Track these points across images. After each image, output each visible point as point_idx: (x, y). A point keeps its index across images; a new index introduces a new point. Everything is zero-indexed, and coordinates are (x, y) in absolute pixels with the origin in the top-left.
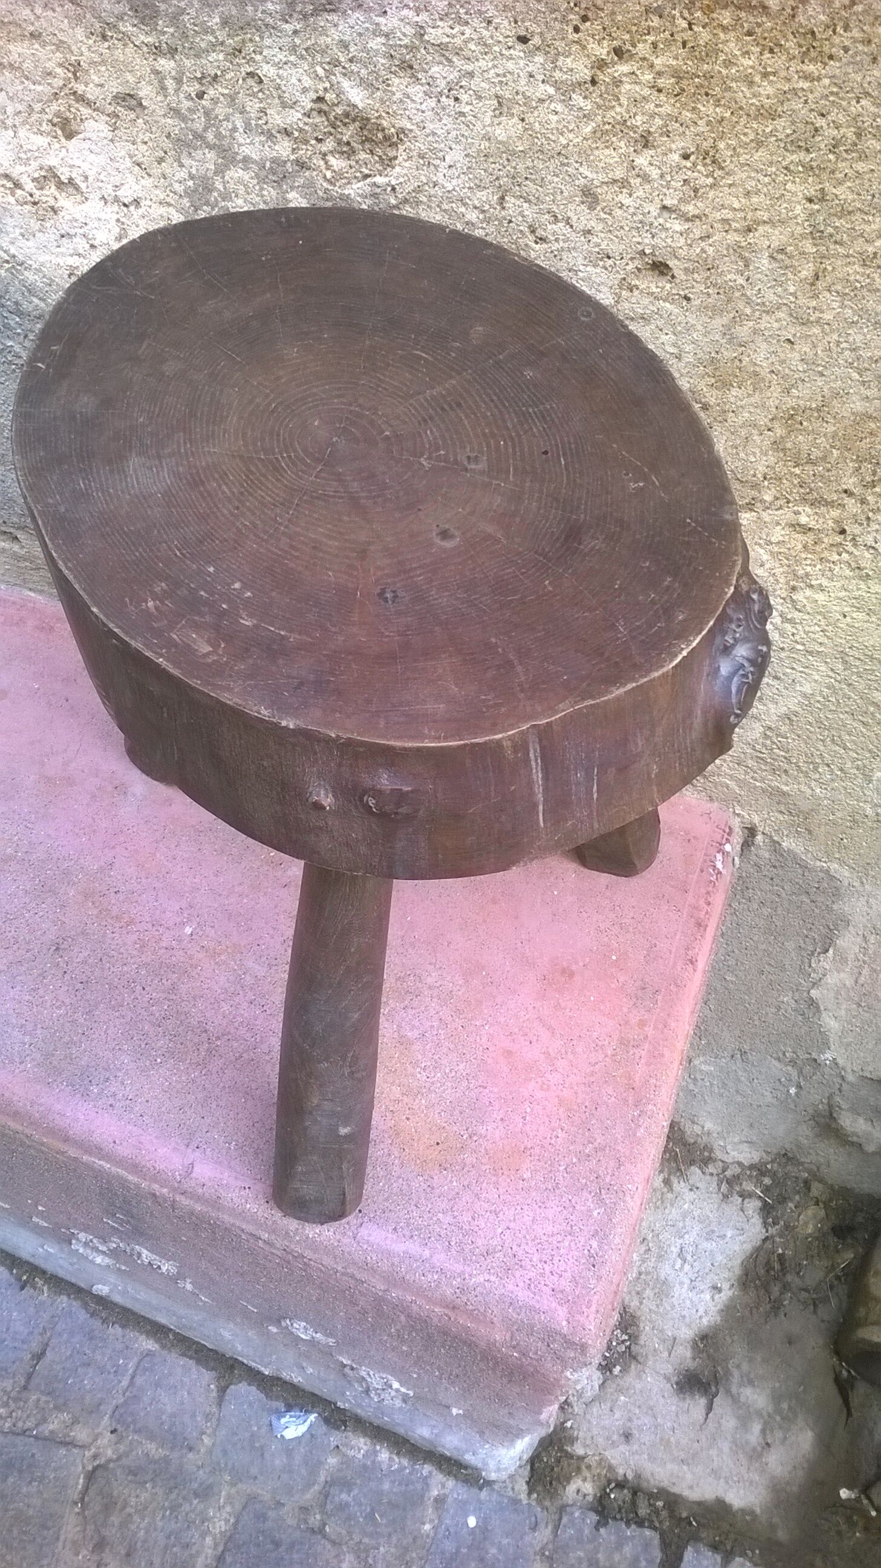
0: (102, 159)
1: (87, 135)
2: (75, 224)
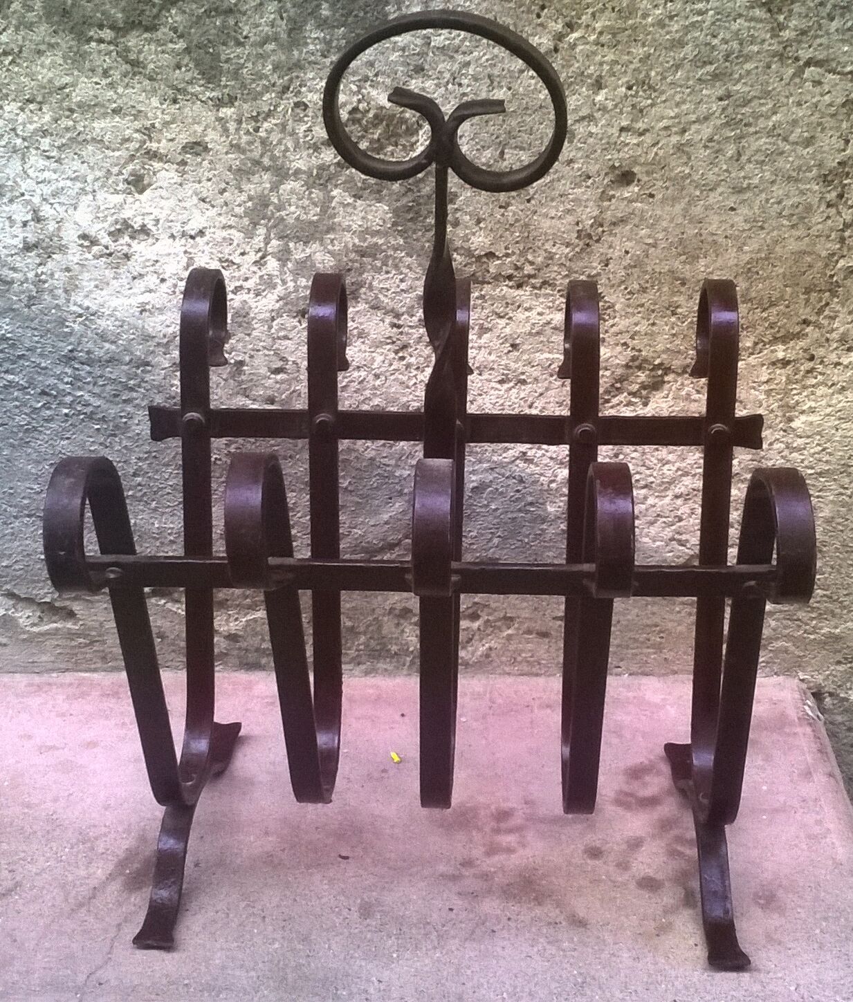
0: (172, 202)
1: (158, 184)
2: (148, 264)
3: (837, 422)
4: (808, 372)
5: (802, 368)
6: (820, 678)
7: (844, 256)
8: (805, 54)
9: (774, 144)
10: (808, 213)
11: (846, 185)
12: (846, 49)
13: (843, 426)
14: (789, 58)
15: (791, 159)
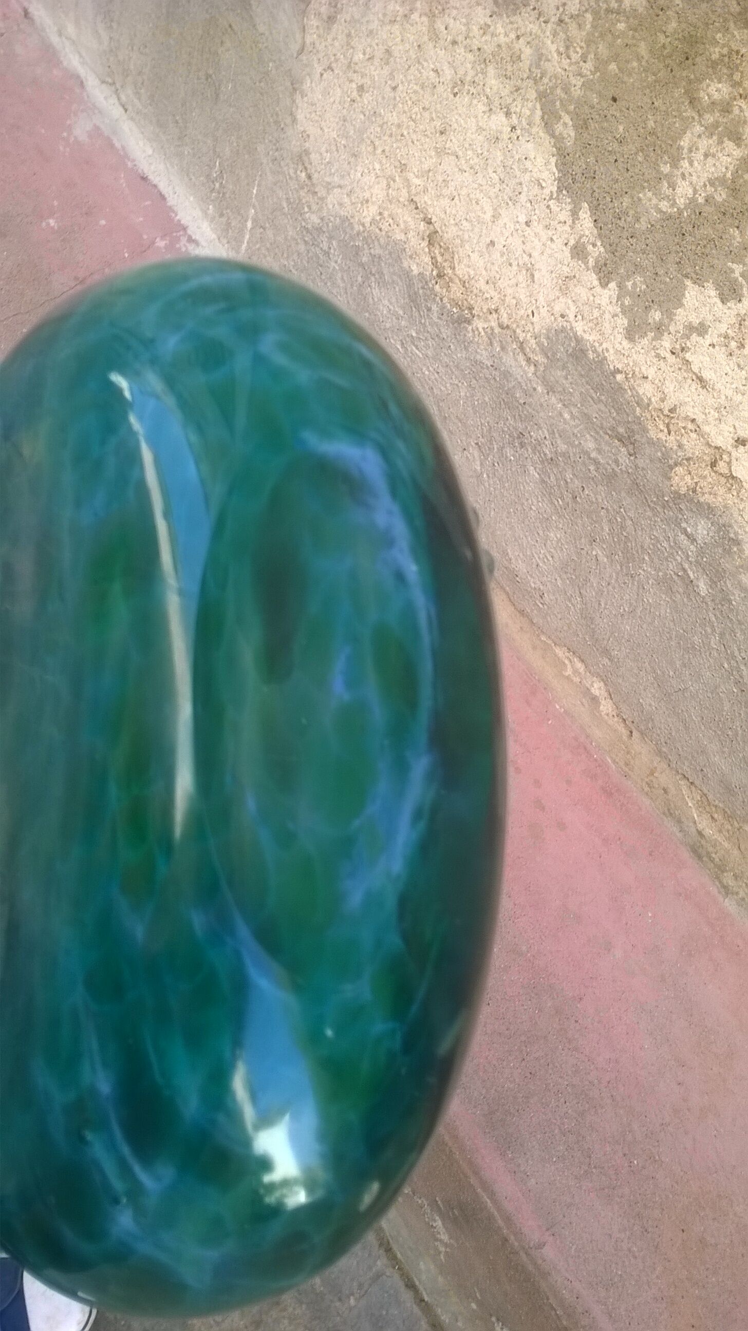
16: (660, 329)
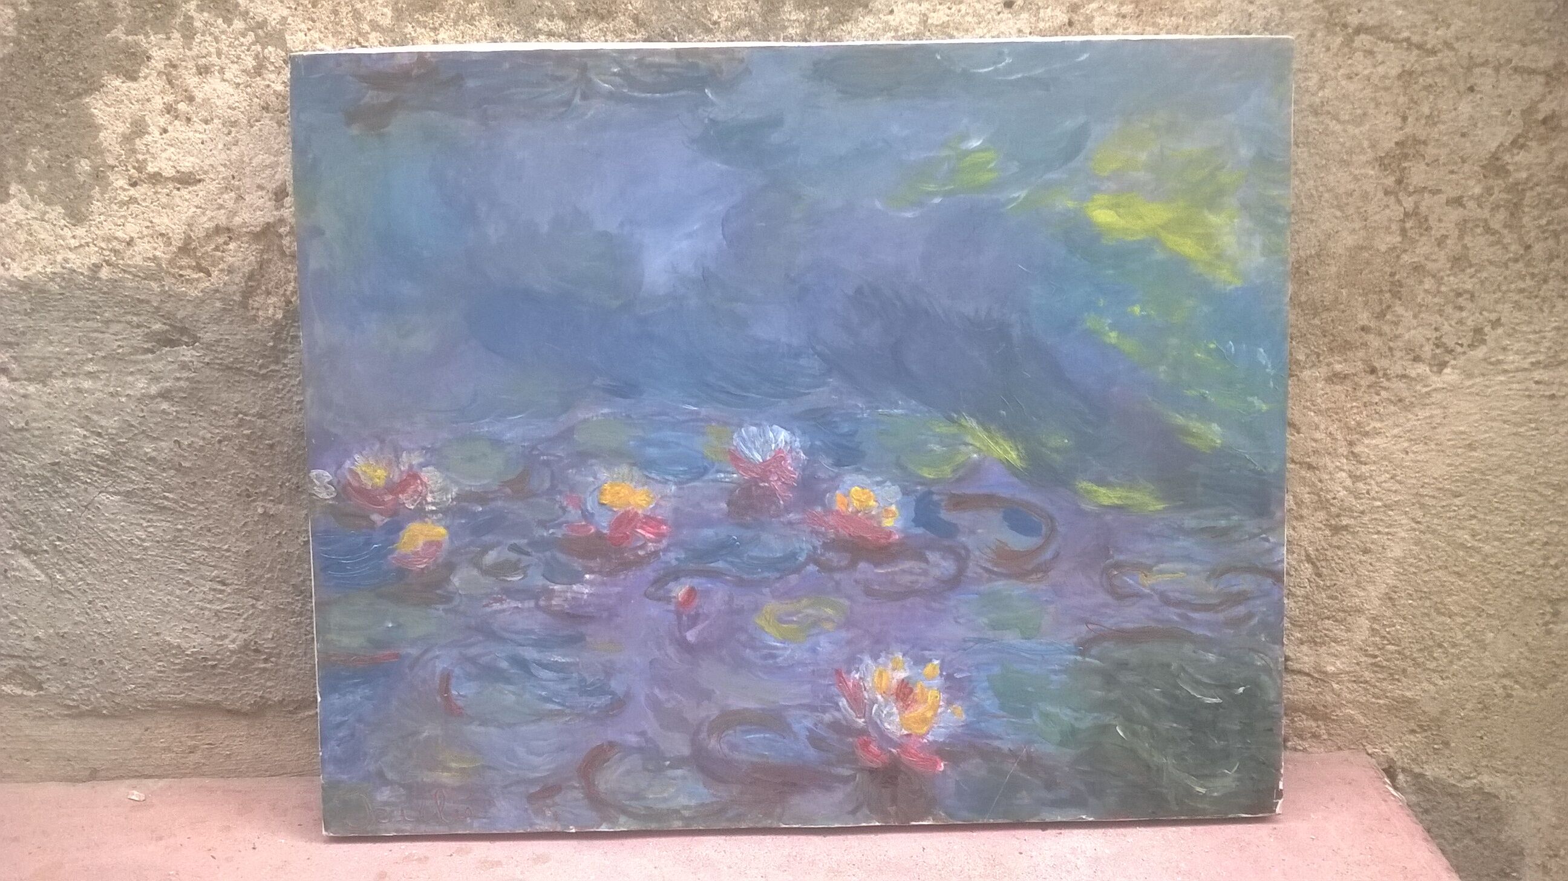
3: (1406, 444)
4: (1369, 387)
5: (1362, 383)
6: (1391, 751)
7: (1405, 251)
8: (1354, 20)
9: (1322, 122)
10: (1363, 201)
11: (1405, 168)
12: (1400, 12)
13: (1414, 448)
14: (1336, 24)
15: (1341, 140)
16: (99, 176)
